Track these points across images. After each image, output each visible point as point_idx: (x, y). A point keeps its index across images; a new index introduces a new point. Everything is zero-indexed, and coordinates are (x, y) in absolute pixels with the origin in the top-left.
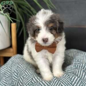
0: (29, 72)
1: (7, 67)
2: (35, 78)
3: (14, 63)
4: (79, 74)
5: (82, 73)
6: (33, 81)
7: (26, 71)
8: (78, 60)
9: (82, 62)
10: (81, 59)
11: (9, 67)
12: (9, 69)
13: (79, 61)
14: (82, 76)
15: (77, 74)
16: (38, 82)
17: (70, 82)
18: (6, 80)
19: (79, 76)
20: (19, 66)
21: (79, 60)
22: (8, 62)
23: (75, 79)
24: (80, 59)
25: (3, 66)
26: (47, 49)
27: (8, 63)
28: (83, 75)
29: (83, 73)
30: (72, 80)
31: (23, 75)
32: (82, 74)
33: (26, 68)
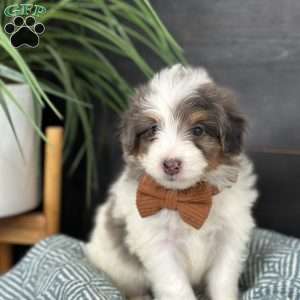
1: (23, 280)
3: (46, 266)
7: (84, 296)
8: (273, 267)
9: (285, 273)
10: (283, 261)
11: (30, 282)
12: (29, 286)
13: (274, 272)
20: (61, 276)
21: (277, 266)
22: (26, 259)
24: (279, 262)
25: (8, 274)
26: (176, 209)
27: (26, 263)
33: (85, 285)
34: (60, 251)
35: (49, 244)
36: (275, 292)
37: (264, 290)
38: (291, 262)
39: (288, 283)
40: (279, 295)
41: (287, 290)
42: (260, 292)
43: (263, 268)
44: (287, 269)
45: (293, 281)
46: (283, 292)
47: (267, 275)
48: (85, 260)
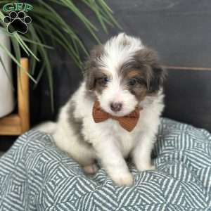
0: (66, 171)
1: (15, 161)
2: (80, 185)
3: (30, 152)
4: (175, 172)
5: (180, 171)
6: (76, 192)
7: (59, 170)
8: (170, 143)
9: (178, 146)
10: (176, 139)
12: (20, 164)
13: (171, 146)
14: (182, 175)
15: (171, 172)
16: (90, 193)
17: (159, 193)
18: (16, 190)
19: (175, 176)
20: (42, 158)
21: (173, 142)
22: (14, 147)
23: (170, 184)
24: (174, 140)
28: (185, 175)
29: (183, 170)
30: (163, 187)
31: (52, 179)
32: (183, 173)
33: (59, 163)
34: (37, 141)
35: (28, 137)
36: (174, 158)
37: (167, 158)
38: (181, 140)
39: (181, 153)
40: (176, 160)
41: (181, 157)
42: (164, 159)
43: (164, 144)
44: (179, 144)
45: (184, 151)
46: (178, 159)
47: (167, 148)
48: (53, 146)
